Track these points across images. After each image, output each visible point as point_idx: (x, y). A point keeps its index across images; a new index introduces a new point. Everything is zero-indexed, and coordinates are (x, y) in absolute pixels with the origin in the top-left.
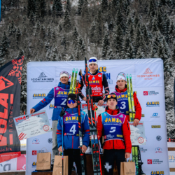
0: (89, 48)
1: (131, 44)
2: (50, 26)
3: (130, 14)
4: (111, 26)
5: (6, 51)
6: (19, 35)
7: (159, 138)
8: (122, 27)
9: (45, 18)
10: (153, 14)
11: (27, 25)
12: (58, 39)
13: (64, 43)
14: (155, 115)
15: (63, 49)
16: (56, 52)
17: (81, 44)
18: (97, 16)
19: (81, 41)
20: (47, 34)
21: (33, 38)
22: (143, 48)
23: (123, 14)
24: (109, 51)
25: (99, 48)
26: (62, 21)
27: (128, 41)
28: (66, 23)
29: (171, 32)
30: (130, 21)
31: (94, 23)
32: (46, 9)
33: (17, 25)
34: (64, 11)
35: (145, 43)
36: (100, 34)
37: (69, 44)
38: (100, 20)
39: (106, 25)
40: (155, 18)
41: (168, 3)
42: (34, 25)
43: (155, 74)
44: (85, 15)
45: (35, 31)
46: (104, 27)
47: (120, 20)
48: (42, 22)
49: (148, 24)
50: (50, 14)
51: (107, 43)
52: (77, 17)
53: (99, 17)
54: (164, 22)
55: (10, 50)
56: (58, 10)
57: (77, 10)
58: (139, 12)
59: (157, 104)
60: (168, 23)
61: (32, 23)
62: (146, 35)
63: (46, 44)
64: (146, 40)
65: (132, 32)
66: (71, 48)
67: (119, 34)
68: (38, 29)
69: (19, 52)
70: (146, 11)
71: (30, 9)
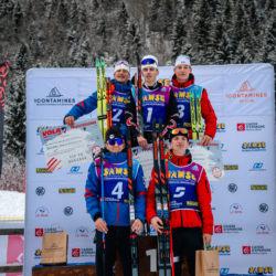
0: (148, 41)
1: (225, 34)
4: (189, 1)
6: (20, 16)
7: (263, 208)
8: (210, 3)
12: (92, 25)
13: (102, 32)
14: (258, 166)
15: (101, 43)
16: (87, 48)
17: (133, 33)
19: (134, 28)
20: (71, 14)
21: (45, 22)
22: (248, 41)
24: (184, 48)
25: (166, 42)
27: (220, 28)
35: (251, 32)
36: (169, 15)
37: (111, 33)
45: (48, 9)
46: (177, 3)
51: (181, 32)
55: (4, 44)
62: (254, 16)
63: (70, 32)
65: (228, 11)
66: (115, 41)
67: (205, 16)
68: (55, 5)
69: (19, 47)
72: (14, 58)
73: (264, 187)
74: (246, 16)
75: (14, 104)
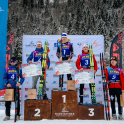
0: (59, 28)
1: (84, 26)
2: (36, 14)
3: (85, 8)
4: (73, 15)
5: (9, 28)
6: (17, 19)
7: (100, 82)
8: (80, 16)
9: (33, 9)
10: (99, 8)
11: (22, 13)
12: (41, 22)
13: (44, 25)
15: (44, 28)
16: (39, 30)
17: (55, 25)
18: (65, 9)
19: (55, 23)
20: (34, 19)
21: (25, 21)
22: (92, 29)
23: (80, 8)
24: (71, 31)
25: (65, 29)
26: (43, 11)
27: (83, 24)
28: (46, 13)
29: (109, 20)
30: (85, 12)
31: (63, 13)
32: (34, 4)
33: (16, 13)
34: (45, 5)
35: (93, 26)
36: (66, 20)
37: (47, 25)
38: (66, 12)
39: (70, 14)
40: (99, 11)
41: (107, 2)
42: (26, 13)
43: (99, 44)
44: (58, 8)
45: (27, 17)
46: (69, 16)
47: (79, 11)
48: (31, 11)
49: (95, 14)
50: (36, 7)
51: (70, 25)
52: (53, 9)
53: (66, 9)
54: (105, 14)
55: (12, 28)
56: (41, 4)
57: (53, 4)
58: (90, 7)
59: (100, 62)
60: (107, 14)
61: (25, 12)
62: (94, 21)
63: (34, 25)
65: (85, 19)
66: (48, 28)
67: (78, 20)
68: (29, 15)
69: (17, 29)
70: (94, 7)
71: (24, 3)
72: (15, 33)
74: (91, 21)
75: (15, 48)
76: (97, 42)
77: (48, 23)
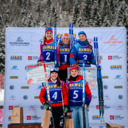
0: (61, 15)
1: (98, 13)
7: (120, 97)
12: (34, 7)
13: (39, 10)
14: (118, 77)
16: (31, 18)
17: (54, 11)
19: (54, 9)
20: (23, 1)
21: (11, 5)
22: (109, 17)
24: (78, 19)
25: (70, 17)
27: (96, 10)
35: (111, 12)
36: (71, 3)
37: (43, 11)
43: (119, 40)
51: (77, 11)
59: (119, 67)
62: (112, 4)
64: (112, 9)
65: (99, 2)
66: (45, 15)
67: (88, 4)
73: (121, 87)
74: (109, 4)
76: (116, 37)
77: (44, 7)
